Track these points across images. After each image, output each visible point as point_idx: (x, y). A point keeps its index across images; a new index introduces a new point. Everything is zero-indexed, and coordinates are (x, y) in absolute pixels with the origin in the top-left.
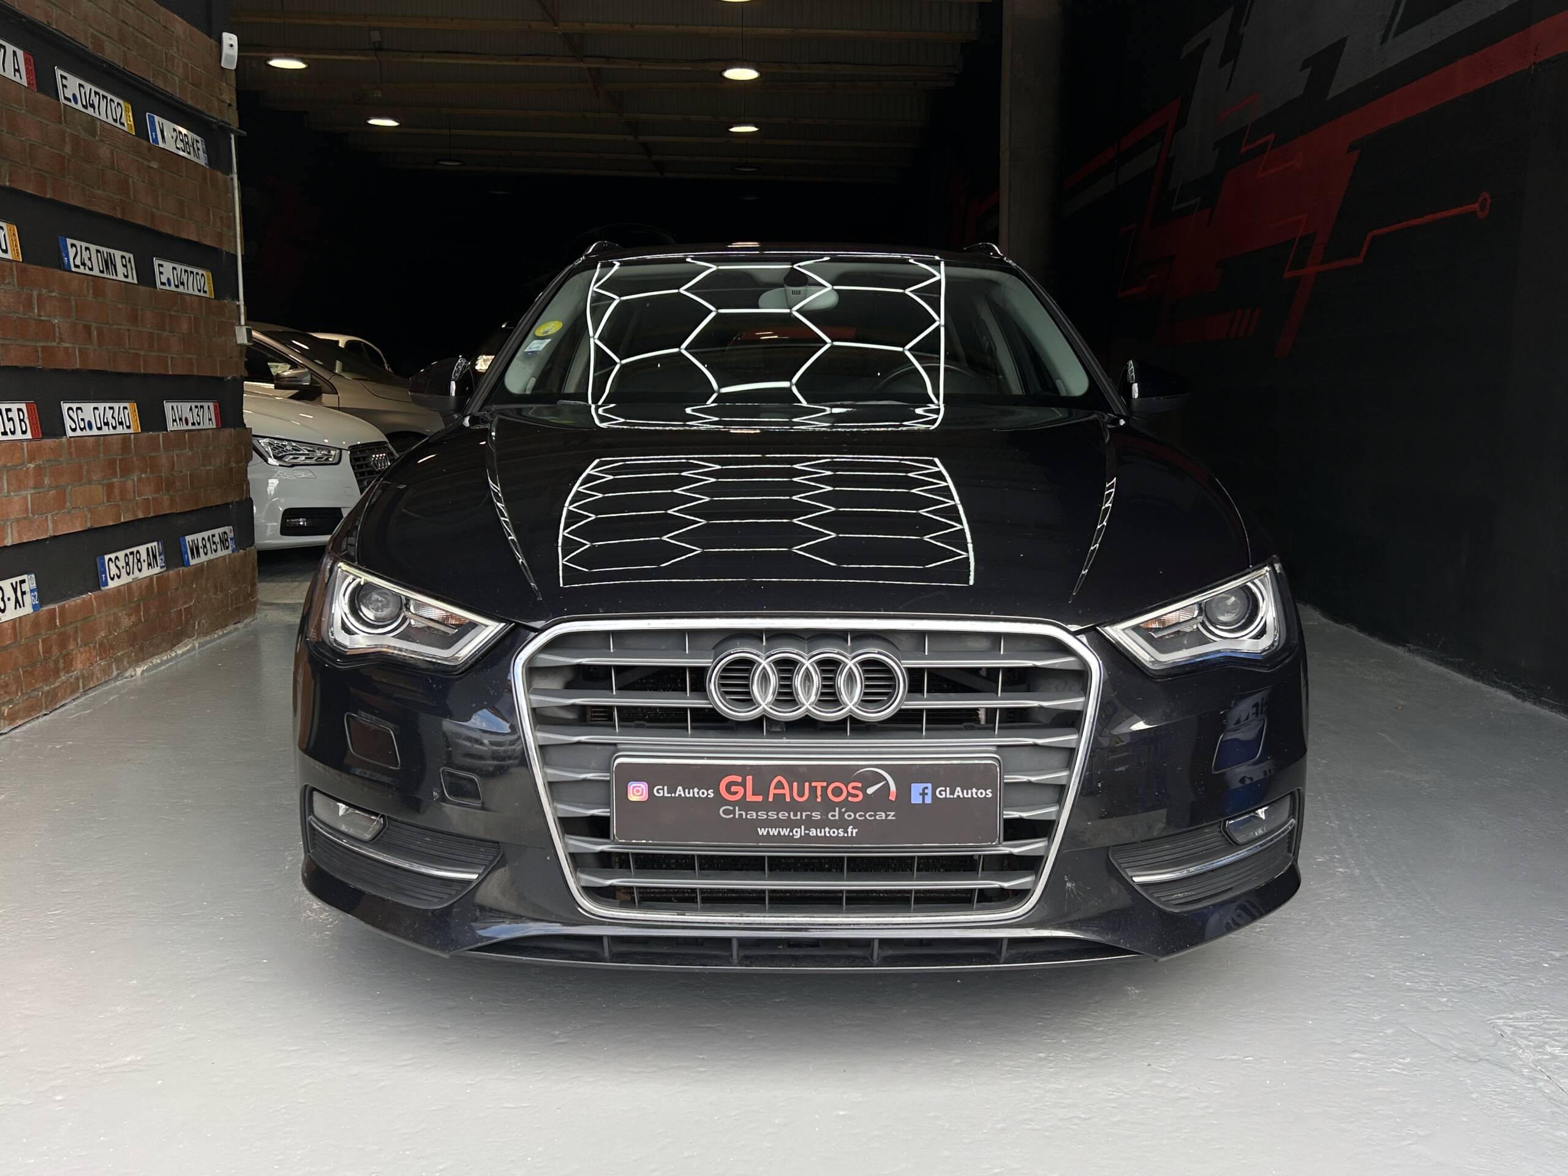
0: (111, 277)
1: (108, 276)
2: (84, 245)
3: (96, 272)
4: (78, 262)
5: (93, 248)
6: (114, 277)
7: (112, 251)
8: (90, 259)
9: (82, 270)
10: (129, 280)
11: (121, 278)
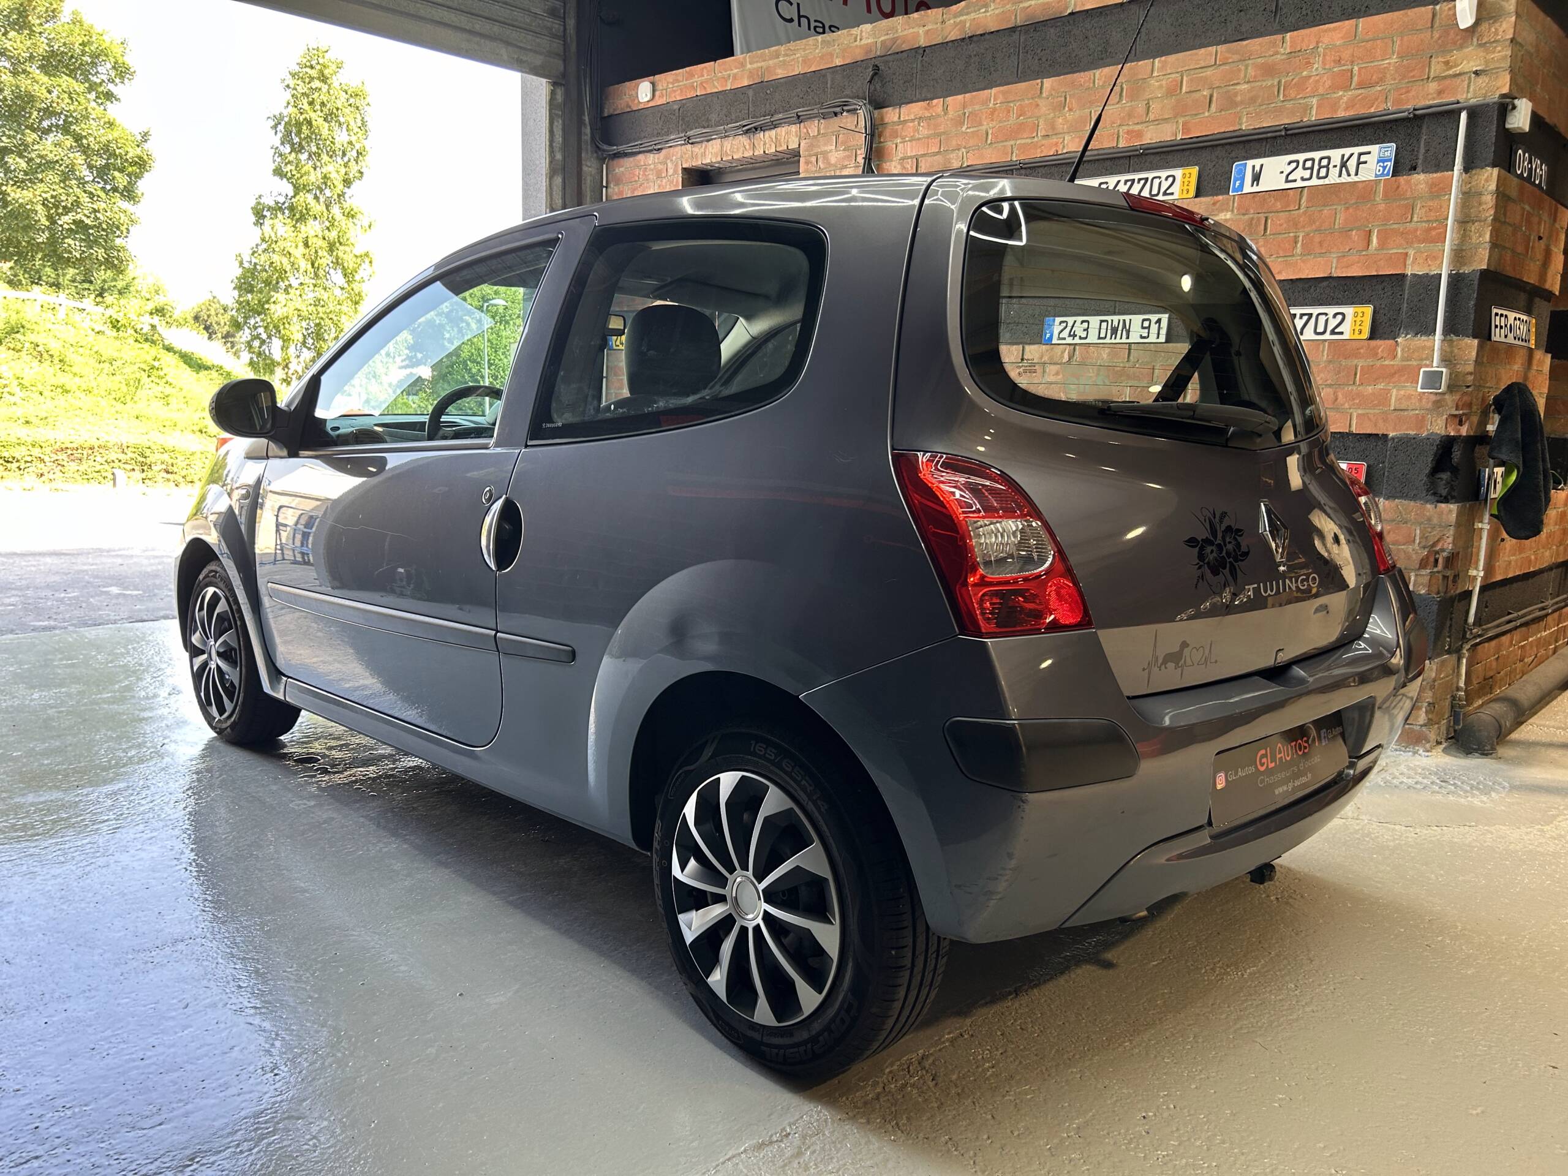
0: (1118, 340)
1: (1113, 341)
2: (1080, 319)
3: (1093, 338)
4: (1065, 334)
5: (1095, 321)
6: (1124, 340)
7: (1127, 318)
8: (1086, 330)
9: (1069, 340)
10: (1153, 338)
11: (1134, 338)
